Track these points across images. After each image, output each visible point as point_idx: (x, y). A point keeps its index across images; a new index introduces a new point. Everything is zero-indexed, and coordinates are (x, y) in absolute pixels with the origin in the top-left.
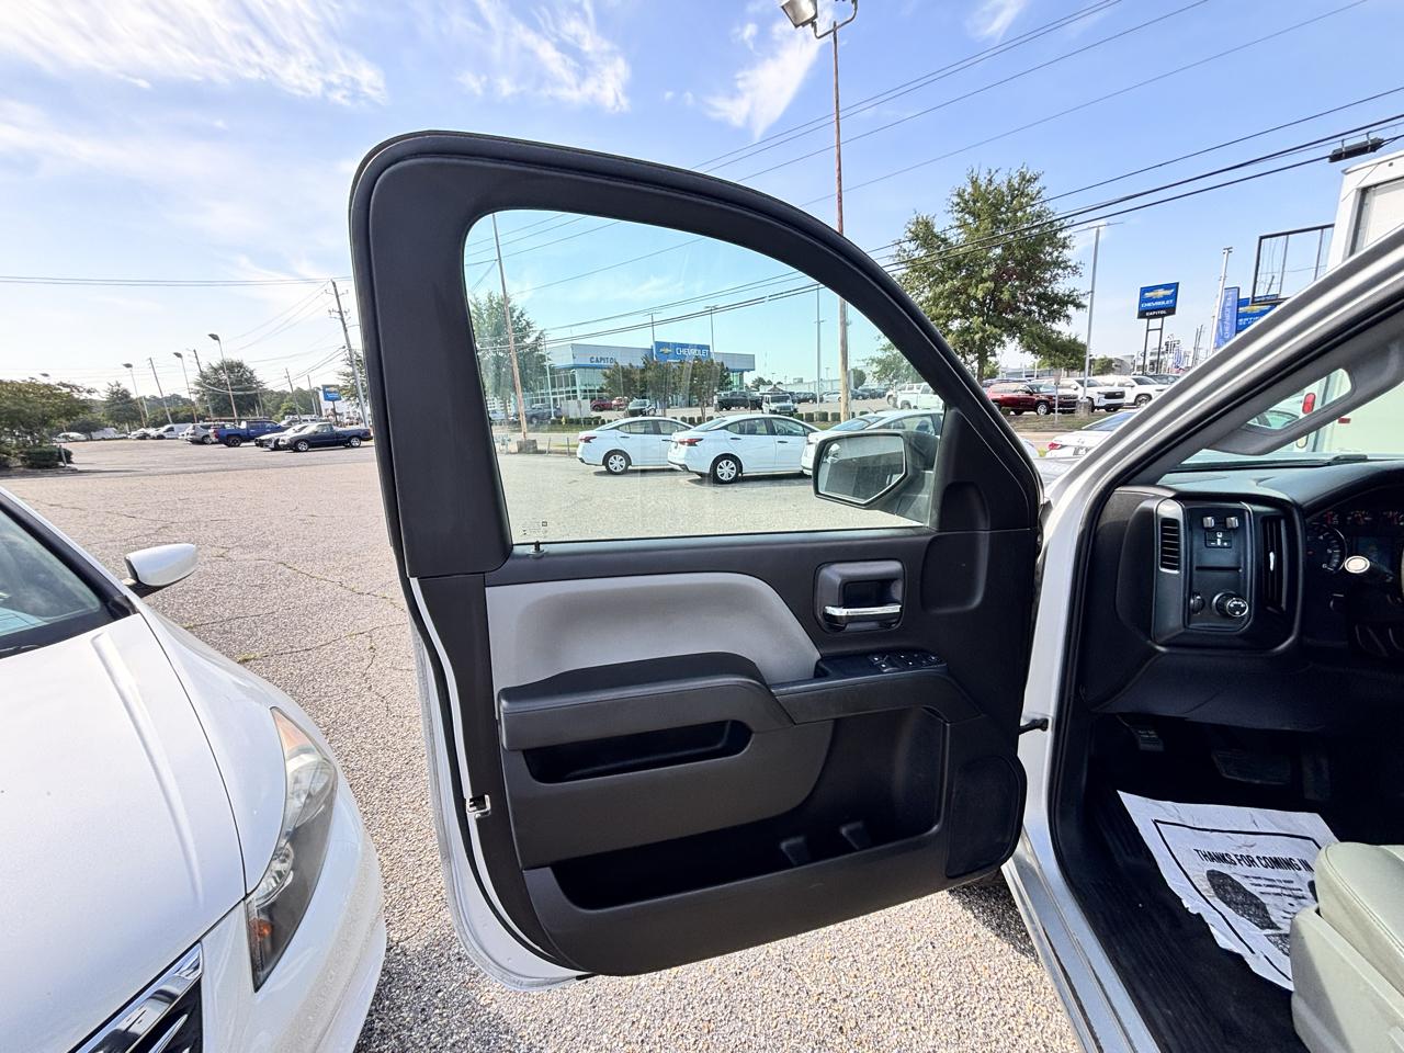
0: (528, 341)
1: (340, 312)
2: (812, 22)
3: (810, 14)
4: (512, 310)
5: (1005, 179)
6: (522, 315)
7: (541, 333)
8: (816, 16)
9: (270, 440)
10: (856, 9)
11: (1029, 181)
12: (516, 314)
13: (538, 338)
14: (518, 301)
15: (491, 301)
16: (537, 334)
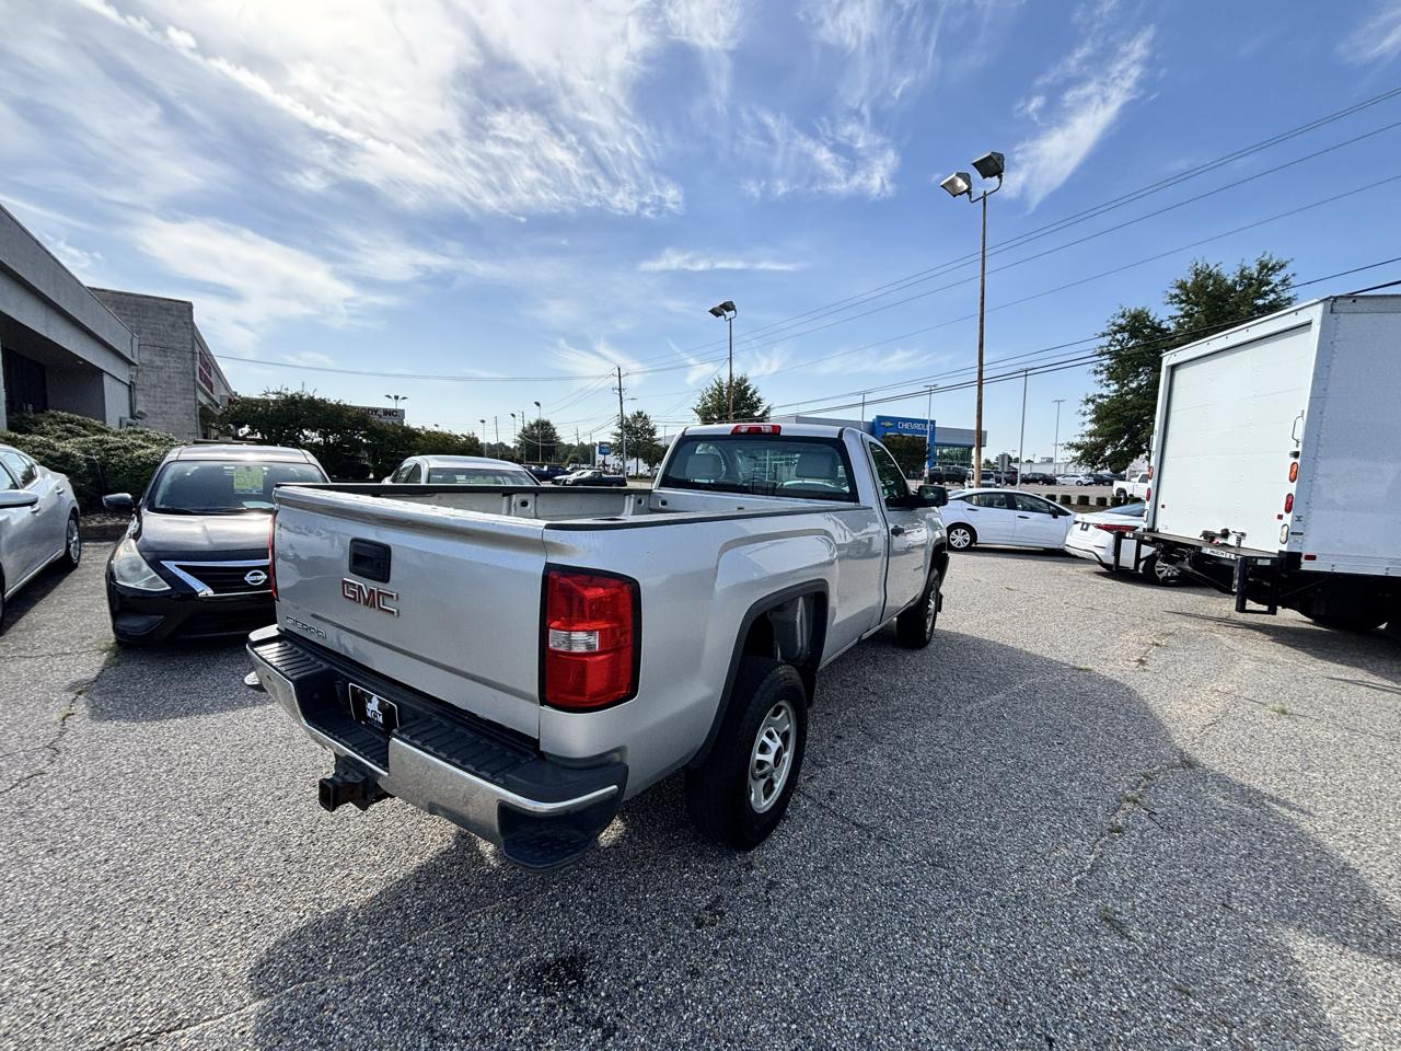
0: (757, 414)
1: (620, 390)
2: (968, 191)
3: (966, 187)
4: (747, 388)
5: (1237, 270)
6: (755, 392)
7: (768, 408)
8: (969, 188)
9: (560, 480)
10: (1001, 181)
11: (1272, 269)
12: (749, 392)
13: (765, 413)
14: (752, 384)
15: (731, 381)
16: (764, 409)
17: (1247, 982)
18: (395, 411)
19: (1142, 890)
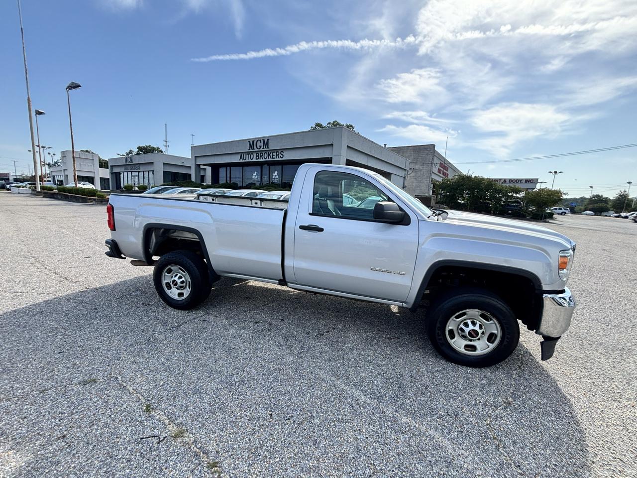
17: (25, 418)
18: (532, 180)
19: (98, 401)
